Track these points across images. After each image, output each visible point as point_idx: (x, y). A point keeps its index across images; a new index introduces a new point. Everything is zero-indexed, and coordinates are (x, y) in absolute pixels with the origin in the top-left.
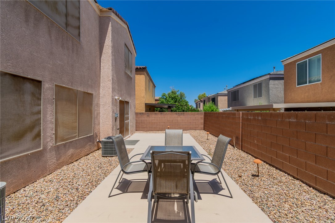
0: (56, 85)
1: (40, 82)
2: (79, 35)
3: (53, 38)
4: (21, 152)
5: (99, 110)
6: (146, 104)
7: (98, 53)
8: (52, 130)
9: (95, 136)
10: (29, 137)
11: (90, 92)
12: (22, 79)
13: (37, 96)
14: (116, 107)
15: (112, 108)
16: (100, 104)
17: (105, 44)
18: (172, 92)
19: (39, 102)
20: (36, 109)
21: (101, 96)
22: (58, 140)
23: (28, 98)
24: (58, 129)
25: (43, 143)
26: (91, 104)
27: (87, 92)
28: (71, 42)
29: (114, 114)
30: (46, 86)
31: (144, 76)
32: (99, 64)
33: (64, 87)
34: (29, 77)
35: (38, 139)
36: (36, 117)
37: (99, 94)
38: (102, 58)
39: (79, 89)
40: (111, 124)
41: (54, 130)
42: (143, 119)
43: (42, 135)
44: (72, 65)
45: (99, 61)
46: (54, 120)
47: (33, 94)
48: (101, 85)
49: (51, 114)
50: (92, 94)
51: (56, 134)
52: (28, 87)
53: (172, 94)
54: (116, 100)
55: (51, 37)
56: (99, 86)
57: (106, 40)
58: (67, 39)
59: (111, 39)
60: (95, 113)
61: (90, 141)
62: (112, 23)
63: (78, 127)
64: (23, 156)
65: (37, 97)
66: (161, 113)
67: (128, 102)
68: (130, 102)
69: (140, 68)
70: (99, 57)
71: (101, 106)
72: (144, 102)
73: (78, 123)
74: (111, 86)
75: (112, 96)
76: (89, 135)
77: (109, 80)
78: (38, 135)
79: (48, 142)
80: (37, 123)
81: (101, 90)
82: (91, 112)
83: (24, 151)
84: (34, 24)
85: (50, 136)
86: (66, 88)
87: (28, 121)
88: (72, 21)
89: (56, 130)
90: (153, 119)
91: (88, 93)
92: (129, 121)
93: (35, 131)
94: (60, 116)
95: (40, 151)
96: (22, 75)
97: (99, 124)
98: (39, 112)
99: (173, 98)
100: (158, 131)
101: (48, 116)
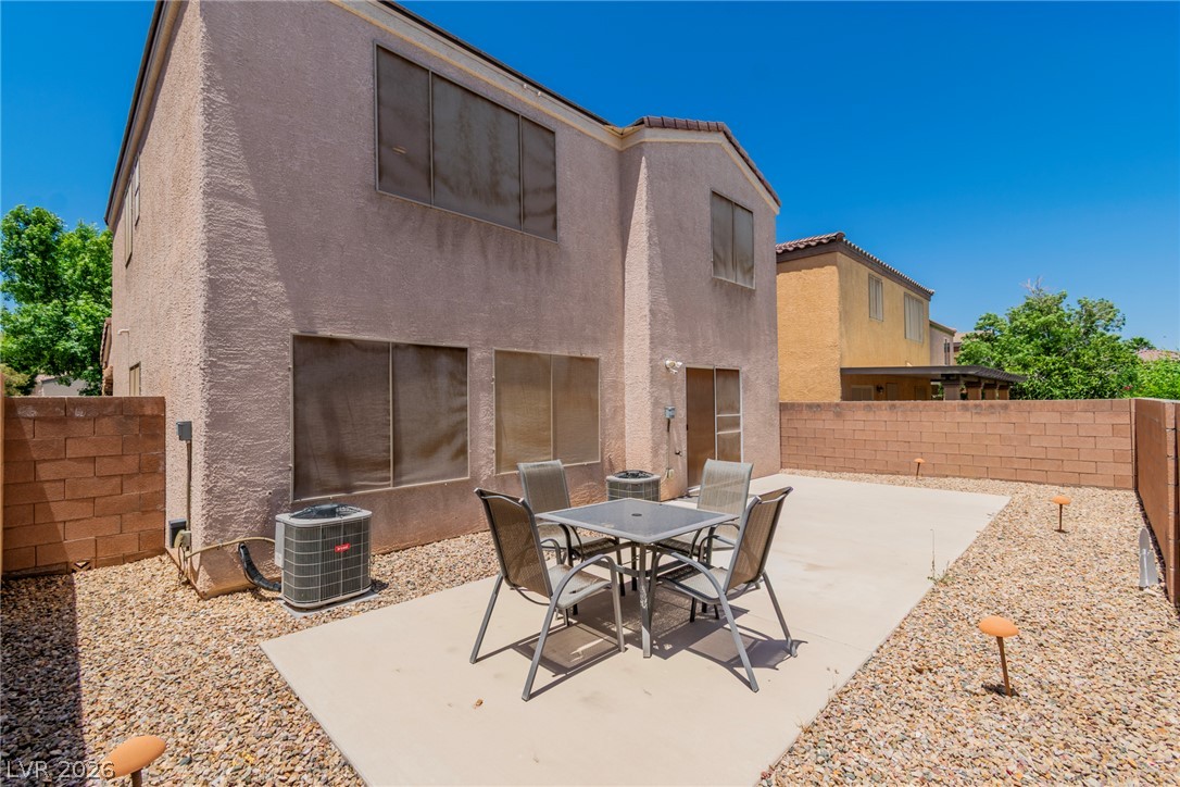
0: (497, 352)
1: (464, 351)
2: (555, 227)
3: (490, 257)
4: (432, 479)
5: (622, 400)
6: (843, 370)
7: (617, 249)
8: (490, 444)
9: (607, 465)
10: (446, 452)
11: (588, 353)
12: (432, 351)
13: (459, 377)
14: (671, 390)
15: (652, 394)
16: (623, 383)
17: (633, 222)
18: (1029, 306)
19: (464, 388)
20: (457, 402)
21: (626, 361)
22: (503, 465)
23: (443, 382)
24: (504, 444)
25: (472, 467)
26: (595, 385)
27: (579, 355)
28: (532, 251)
29: (661, 411)
30: (476, 355)
31: (834, 268)
32: (620, 278)
33: (516, 353)
34: (444, 344)
35: (462, 458)
36: (457, 417)
37: (621, 355)
38: (627, 260)
39: (557, 353)
40: (649, 436)
41: (494, 442)
42: (819, 425)
43: (469, 451)
44: (537, 301)
45: (619, 270)
46: (493, 423)
47: (452, 375)
48: (626, 331)
49: (487, 410)
50: (595, 361)
51: (498, 452)
52: (444, 361)
53: (1027, 316)
54: (668, 369)
55: (485, 257)
56: (621, 336)
57: (636, 208)
58: (523, 248)
59: (645, 204)
60: (606, 409)
61: (591, 478)
62: (647, 159)
63: (555, 441)
64: (436, 485)
65: (459, 379)
66: (893, 406)
67: (738, 371)
68: (744, 370)
69: (820, 244)
70: (619, 261)
71: (627, 389)
72: (836, 366)
73: (555, 432)
74: (648, 332)
75: (651, 360)
76: (586, 463)
77: (641, 318)
78: (462, 451)
79: (481, 467)
80: (459, 429)
81: (626, 346)
82: (593, 405)
83: (438, 478)
84: (453, 245)
85: (486, 456)
86: (521, 354)
87: (444, 424)
88: (535, 203)
89: (498, 445)
90: (860, 425)
91: (583, 359)
92: (741, 430)
93: (457, 443)
94: (507, 416)
95: (467, 482)
96: (433, 343)
97: (622, 436)
98: (463, 408)
99: (1031, 335)
100: (878, 472)
101: (481, 415)
